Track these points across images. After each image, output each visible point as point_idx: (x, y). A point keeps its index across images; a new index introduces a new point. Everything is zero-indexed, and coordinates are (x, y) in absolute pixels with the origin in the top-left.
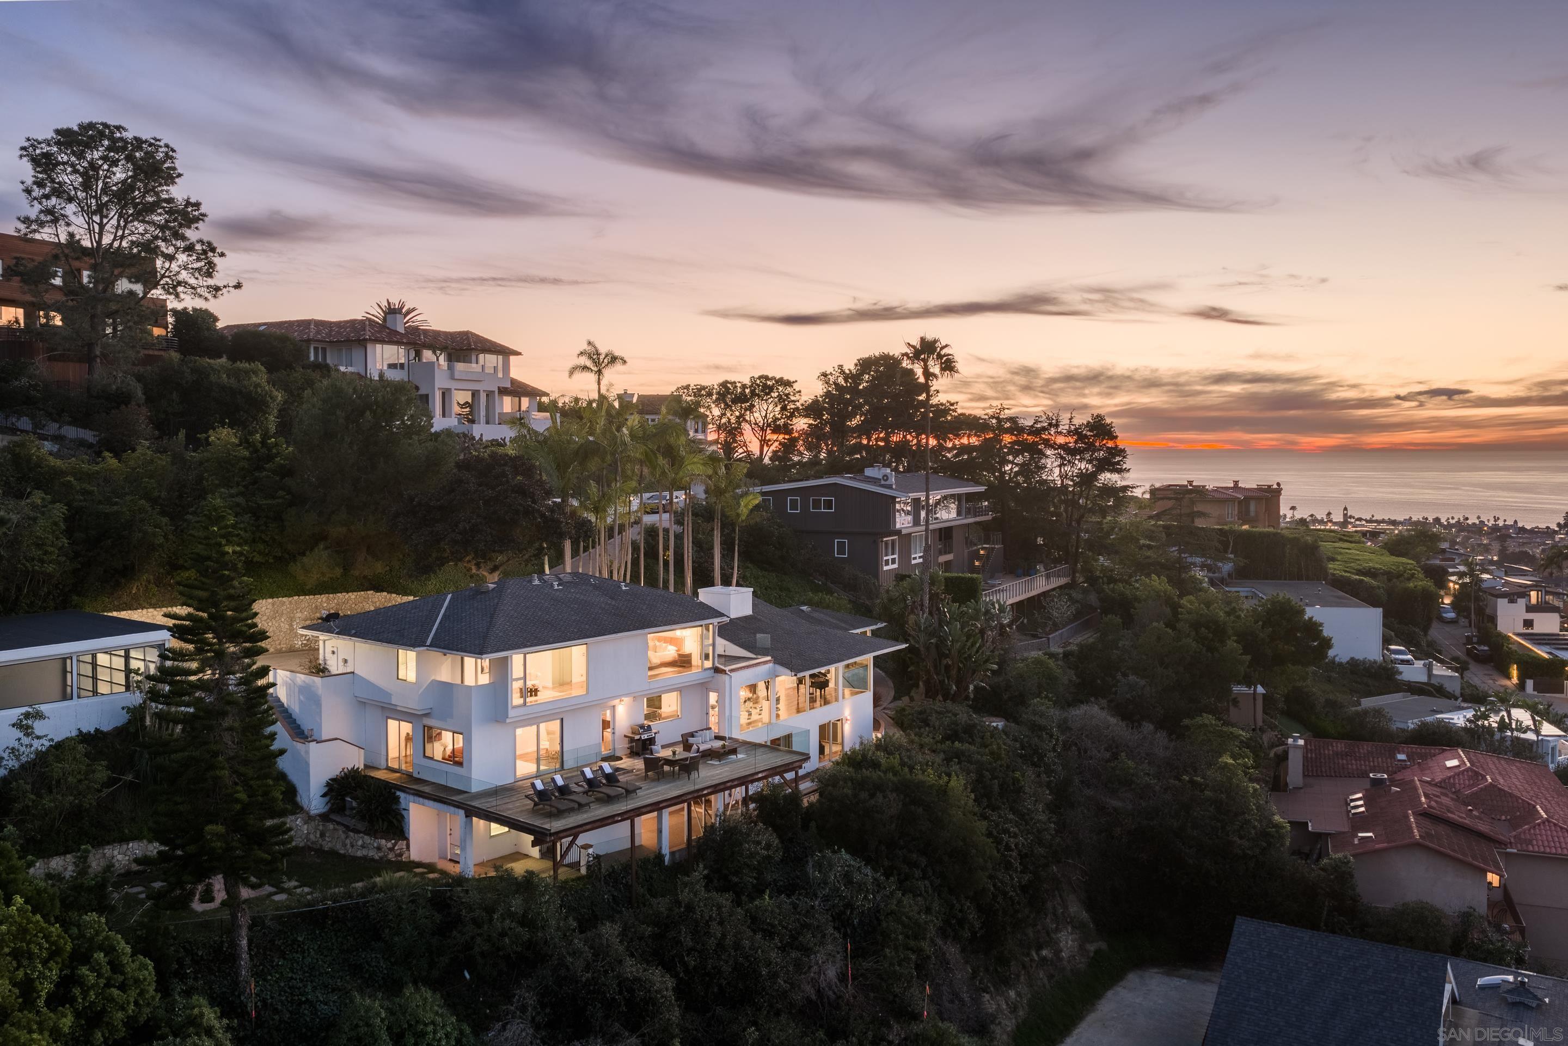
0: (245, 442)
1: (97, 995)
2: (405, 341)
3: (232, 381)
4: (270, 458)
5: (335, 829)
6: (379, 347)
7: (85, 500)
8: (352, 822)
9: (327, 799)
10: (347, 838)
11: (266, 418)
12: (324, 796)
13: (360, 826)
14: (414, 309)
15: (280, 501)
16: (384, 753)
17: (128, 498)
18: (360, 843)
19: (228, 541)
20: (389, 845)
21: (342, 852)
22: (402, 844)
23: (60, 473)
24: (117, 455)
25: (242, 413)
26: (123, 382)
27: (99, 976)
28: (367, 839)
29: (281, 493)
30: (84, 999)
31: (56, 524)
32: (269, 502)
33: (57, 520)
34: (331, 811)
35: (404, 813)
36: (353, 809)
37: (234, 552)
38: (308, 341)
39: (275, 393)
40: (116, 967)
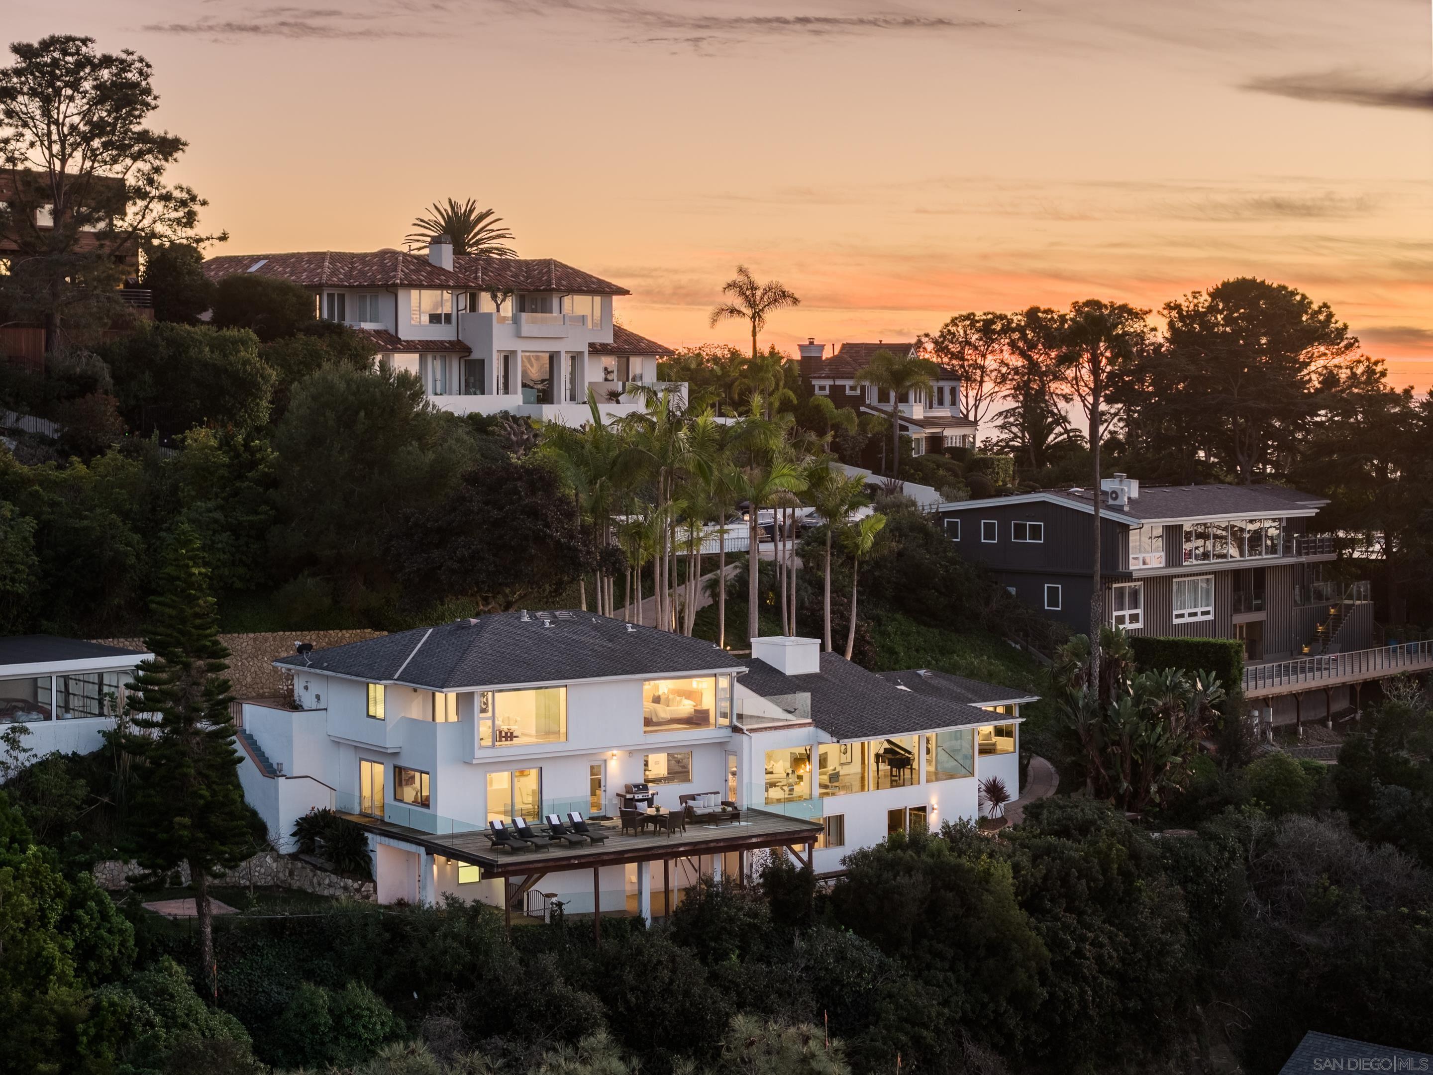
0: (226, 443)
1: (91, 933)
2: (451, 283)
3: (216, 355)
4: (253, 464)
5: (303, 868)
6: (415, 293)
7: (53, 513)
8: (319, 861)
9: (296, 839)
10: (315, 875)
11: (258, 404)
12: (293, 835)
13: (329, 866)
14: (489, 213)
15: (262, 517)
16: (357, 794)
17: (98, 511)
18: (327, 881)
19: (194, 563)
20: (356, 885)
21: (310, 891)
22: (369, 886)
23: (25, 481)
24: (86, 462)
25: (227, 398)
26: (87, 364)
27: (92, 919)
28: (334, 878)
29: (264, 508)
30: (81, 934)
31: (25, 539)
32: (251, 518)
33: (27, 534)
34: (301, 851)
35: (371, 854)
36: (321, 847)
37: (200, 573)
38: (318, 288)
39: (269, 371)
40: (104, 916)
